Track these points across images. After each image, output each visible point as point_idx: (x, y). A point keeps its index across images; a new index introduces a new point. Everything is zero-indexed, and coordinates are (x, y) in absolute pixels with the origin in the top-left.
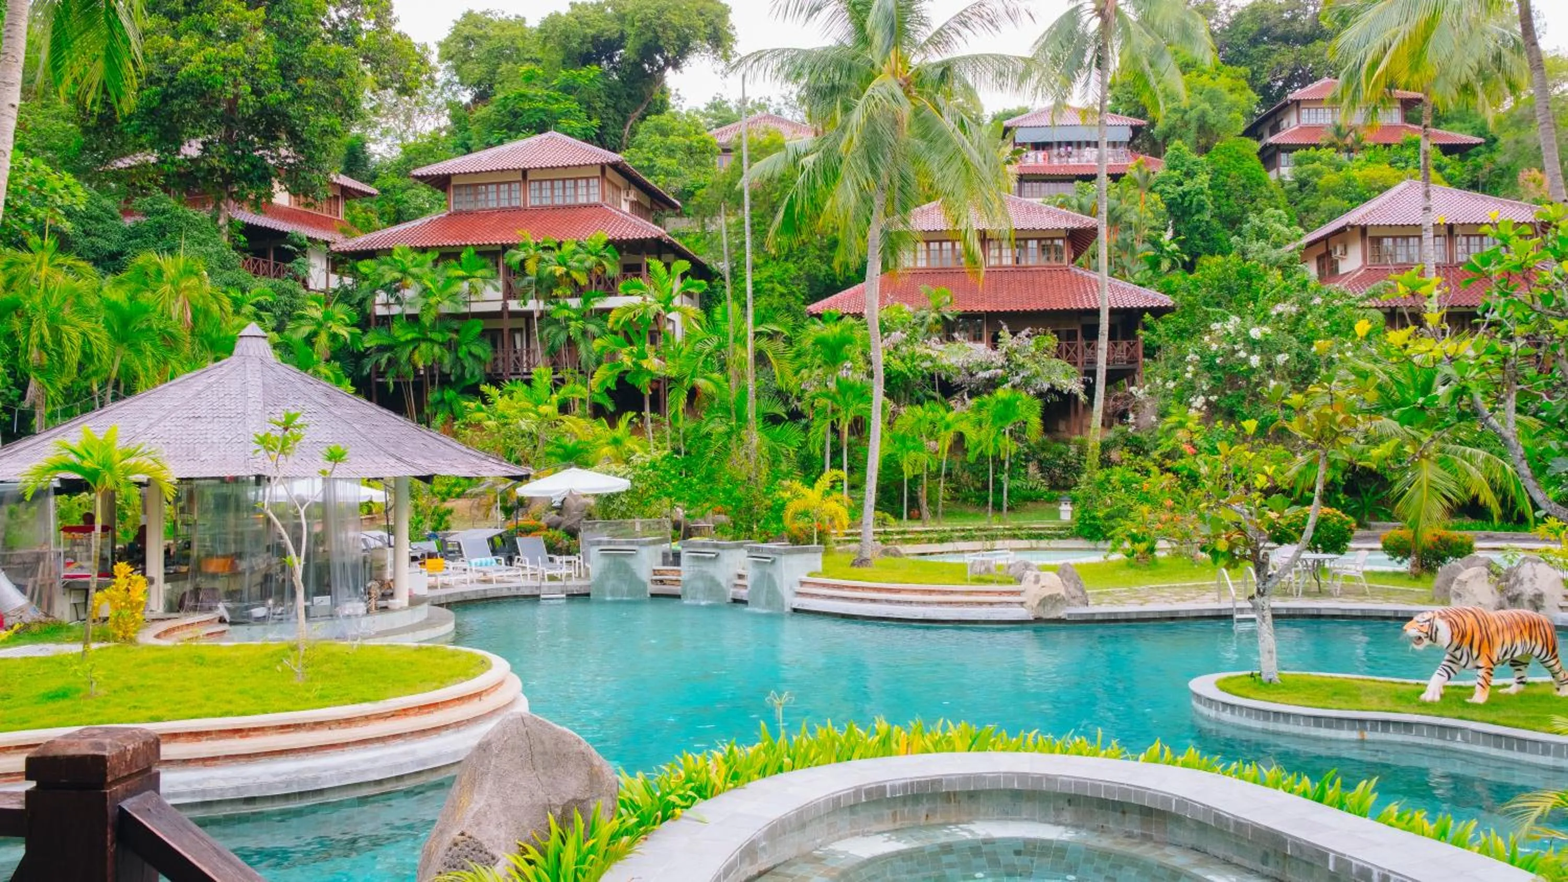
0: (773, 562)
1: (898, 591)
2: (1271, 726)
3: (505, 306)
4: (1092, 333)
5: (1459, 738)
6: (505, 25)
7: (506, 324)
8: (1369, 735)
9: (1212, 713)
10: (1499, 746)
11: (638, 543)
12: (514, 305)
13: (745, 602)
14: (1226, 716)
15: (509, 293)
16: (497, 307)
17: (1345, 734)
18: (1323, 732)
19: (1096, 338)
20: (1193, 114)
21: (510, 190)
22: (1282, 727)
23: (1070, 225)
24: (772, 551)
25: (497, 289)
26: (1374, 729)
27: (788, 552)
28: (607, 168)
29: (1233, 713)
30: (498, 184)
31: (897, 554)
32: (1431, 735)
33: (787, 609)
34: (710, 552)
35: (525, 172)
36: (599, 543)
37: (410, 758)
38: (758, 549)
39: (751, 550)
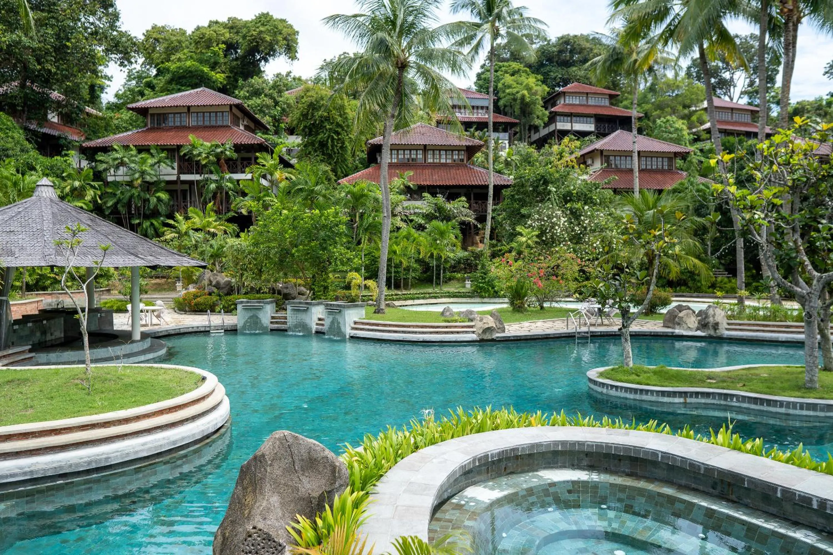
0: (340, 312)
1: (409, 326)
2: (638, 397)
3: (179, 178)
4: (485, 197)
5: (735, 400)
6: (174, 32)
7: (179, 187)
8: (689, 400)
9: (605, 391)
10: (756, 404)
11: (263, 303)
12: (184, 177)
13: (323, 333)
14: (613, 392)
15: (181, 171)
16: (174, 178)
17: (677, 400)
18: (666, 399)
19: (487, 200)
20: (519, 96)
21: (181, 117)
22: (644, 397)
23: (467, 144)
24: (339, 306)
25: (173, 168)
26: (691, 396)
27: (349, 307)
28: (233, 108)
29: (617, 390)
30: (175, 114)
31: (394, 306)
32: (720, 399)
33: (348, 337)
34: (303, 307)
35: (189, 107)
36: (242, 302)
37: (166, 441)
38: (331, 305)
39: (327, 305)
